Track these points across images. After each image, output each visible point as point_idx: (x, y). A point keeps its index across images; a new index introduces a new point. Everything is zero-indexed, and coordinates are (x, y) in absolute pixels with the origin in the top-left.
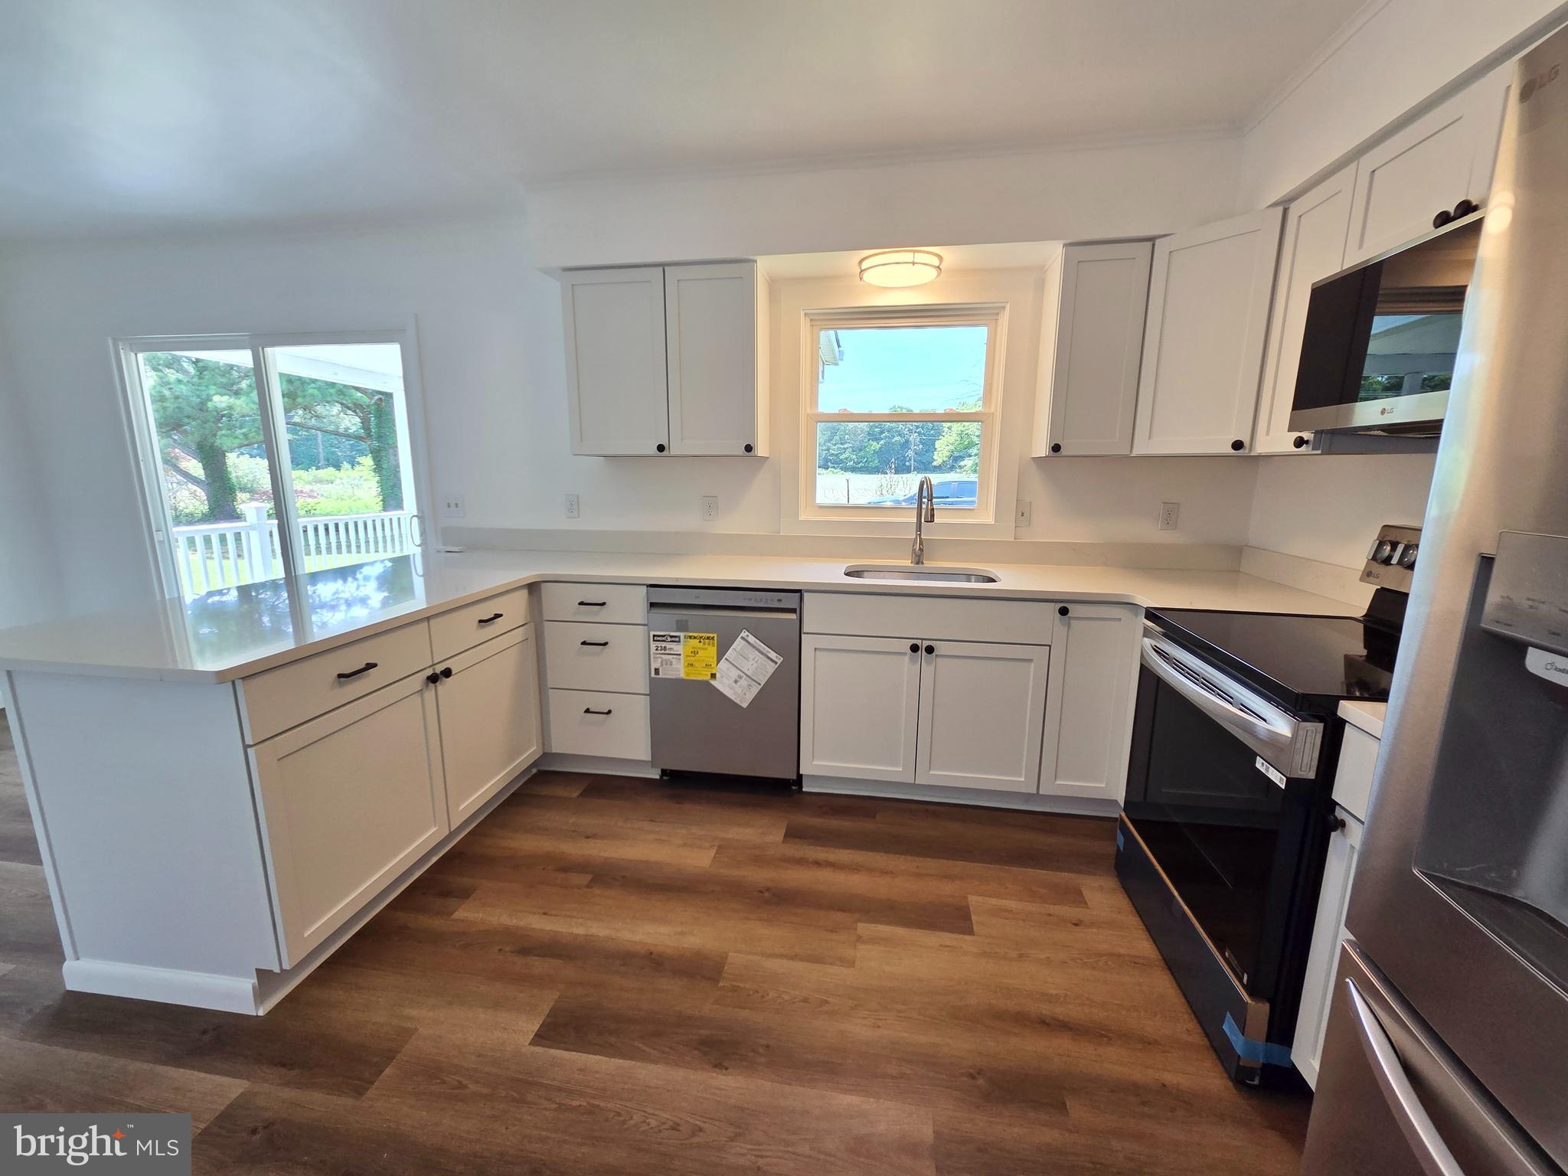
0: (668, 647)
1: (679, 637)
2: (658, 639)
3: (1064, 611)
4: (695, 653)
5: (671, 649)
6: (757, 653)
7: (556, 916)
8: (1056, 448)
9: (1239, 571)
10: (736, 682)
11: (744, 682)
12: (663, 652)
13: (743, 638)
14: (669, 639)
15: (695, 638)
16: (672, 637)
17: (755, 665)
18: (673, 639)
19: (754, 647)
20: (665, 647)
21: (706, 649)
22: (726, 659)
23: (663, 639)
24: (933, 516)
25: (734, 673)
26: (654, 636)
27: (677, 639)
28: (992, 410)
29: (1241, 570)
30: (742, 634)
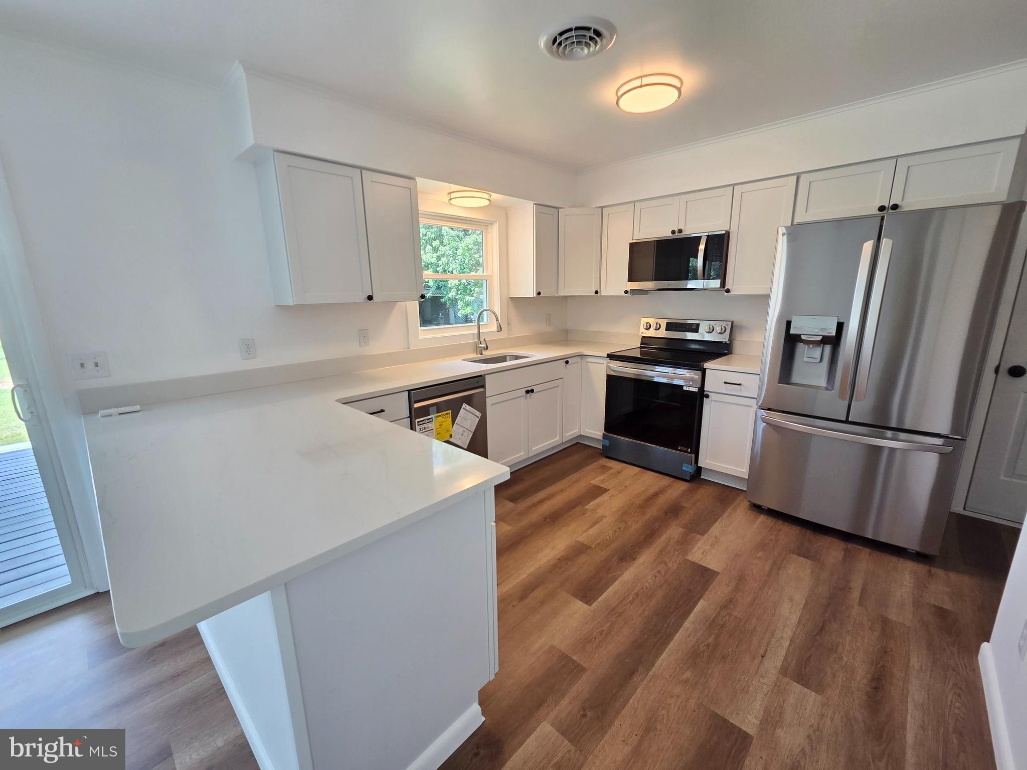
0: (426, 426)
1: (431, 418)
2: (421, 423)
3: (567, 362)
4: (441, 425)
5: (428, 427)
6: (471, 414)
7: (503, 581)
8: (539, 293)
9: (567, 340)
10: (462, 435)
11: (465, 434)
12: (423, 431)
13: (463, 408)
14: (427, 421)
15: (440, 416)
16: (428, 419)
17: (470, 422)
18: (429, 421)
19: (469, 412)
20: (425, 427)
21: (446, 421)
22: (456, 423)
23: (424, 422)
24: (501, 328)
25: (461, 430)
26: (418, 422)
27: (431, 420)
28: (490, 273)
29: (569, 339)
30: (463, 406)
